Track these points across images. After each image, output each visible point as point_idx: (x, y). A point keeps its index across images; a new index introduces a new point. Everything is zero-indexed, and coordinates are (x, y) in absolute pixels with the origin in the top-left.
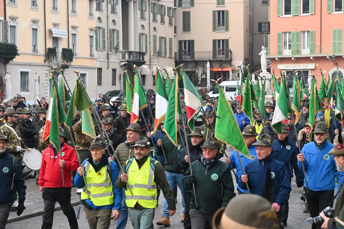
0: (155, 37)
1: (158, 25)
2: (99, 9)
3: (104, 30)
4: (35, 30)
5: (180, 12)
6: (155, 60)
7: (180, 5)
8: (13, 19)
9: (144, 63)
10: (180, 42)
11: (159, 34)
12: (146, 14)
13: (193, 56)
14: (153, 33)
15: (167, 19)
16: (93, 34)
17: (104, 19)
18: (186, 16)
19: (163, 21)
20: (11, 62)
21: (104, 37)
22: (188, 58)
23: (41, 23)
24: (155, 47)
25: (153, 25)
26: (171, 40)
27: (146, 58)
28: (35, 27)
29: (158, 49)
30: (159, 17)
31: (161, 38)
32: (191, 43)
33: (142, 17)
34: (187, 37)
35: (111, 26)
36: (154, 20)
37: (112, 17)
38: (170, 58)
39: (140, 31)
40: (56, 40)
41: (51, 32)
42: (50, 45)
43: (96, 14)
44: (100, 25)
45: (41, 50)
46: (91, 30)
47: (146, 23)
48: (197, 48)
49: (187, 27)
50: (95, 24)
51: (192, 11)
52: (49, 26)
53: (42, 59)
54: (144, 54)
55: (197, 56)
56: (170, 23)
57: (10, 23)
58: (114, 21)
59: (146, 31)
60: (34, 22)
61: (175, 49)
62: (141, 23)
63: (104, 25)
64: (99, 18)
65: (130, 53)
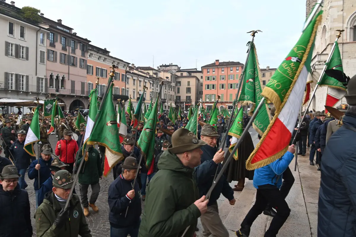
0: (169, 95)
1: (170, 91)
2: (153, 86)
3: (154, 92)
4: (134, 92)
5: (177, 88)
6: (169, 101)
7: (177, 86)
8: (128, 88)
9: (166, 102)
10: (176, 96)
11: (170, 94)
12: (167, 88)
13: (180, 101)
14: (168, 93)
15: (173, 89)
16: (151, 93)
17: (154, 89)
18: (179, 89)
19: (171, 90)
20: (127, 101)
21: (154, 94)
22: (178, 101)
23: (136, 90)
24: (169, 98)
25: (169, 91)
26: (174, 95)
27: (166, 101)
28: (134, 91)
29: (170, 98)
30: (170, 89)
31: (171, 95)
32: (180, 97)
33: (166, 89)
34: (179, 95)
35: (156, 91)
36: (169, 90)
37: (157, 88)
38: (173, 101)
39: (165, 93)
40: (140, 95)
41: (138, 92)
42: (138, 96)
43: (152, 88)
44: (153, 91)
45: (136, 98)
46: (150, 92)
47: (166, 91)
48: (181, 98)
49: (178, 92)
50: (151, 90)
51: (180, 87)
52: (138, 91)
53: (136, 100)
54: (166, 100)
55: (181, 101)
56: (174, 91)
57: (127, 90)
58: (157, 90)
59: (166, 93)
60: (134, 89)
61: (175, 98)
62: (165, 90)
63: (154, 91)
64: (153, 89)
65: (162, 99)
